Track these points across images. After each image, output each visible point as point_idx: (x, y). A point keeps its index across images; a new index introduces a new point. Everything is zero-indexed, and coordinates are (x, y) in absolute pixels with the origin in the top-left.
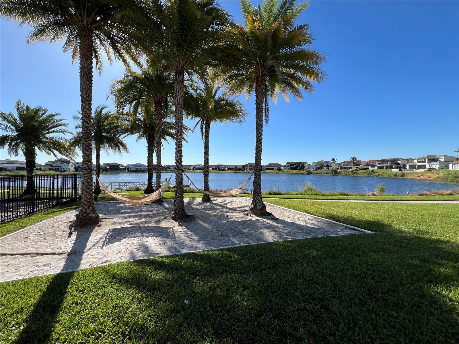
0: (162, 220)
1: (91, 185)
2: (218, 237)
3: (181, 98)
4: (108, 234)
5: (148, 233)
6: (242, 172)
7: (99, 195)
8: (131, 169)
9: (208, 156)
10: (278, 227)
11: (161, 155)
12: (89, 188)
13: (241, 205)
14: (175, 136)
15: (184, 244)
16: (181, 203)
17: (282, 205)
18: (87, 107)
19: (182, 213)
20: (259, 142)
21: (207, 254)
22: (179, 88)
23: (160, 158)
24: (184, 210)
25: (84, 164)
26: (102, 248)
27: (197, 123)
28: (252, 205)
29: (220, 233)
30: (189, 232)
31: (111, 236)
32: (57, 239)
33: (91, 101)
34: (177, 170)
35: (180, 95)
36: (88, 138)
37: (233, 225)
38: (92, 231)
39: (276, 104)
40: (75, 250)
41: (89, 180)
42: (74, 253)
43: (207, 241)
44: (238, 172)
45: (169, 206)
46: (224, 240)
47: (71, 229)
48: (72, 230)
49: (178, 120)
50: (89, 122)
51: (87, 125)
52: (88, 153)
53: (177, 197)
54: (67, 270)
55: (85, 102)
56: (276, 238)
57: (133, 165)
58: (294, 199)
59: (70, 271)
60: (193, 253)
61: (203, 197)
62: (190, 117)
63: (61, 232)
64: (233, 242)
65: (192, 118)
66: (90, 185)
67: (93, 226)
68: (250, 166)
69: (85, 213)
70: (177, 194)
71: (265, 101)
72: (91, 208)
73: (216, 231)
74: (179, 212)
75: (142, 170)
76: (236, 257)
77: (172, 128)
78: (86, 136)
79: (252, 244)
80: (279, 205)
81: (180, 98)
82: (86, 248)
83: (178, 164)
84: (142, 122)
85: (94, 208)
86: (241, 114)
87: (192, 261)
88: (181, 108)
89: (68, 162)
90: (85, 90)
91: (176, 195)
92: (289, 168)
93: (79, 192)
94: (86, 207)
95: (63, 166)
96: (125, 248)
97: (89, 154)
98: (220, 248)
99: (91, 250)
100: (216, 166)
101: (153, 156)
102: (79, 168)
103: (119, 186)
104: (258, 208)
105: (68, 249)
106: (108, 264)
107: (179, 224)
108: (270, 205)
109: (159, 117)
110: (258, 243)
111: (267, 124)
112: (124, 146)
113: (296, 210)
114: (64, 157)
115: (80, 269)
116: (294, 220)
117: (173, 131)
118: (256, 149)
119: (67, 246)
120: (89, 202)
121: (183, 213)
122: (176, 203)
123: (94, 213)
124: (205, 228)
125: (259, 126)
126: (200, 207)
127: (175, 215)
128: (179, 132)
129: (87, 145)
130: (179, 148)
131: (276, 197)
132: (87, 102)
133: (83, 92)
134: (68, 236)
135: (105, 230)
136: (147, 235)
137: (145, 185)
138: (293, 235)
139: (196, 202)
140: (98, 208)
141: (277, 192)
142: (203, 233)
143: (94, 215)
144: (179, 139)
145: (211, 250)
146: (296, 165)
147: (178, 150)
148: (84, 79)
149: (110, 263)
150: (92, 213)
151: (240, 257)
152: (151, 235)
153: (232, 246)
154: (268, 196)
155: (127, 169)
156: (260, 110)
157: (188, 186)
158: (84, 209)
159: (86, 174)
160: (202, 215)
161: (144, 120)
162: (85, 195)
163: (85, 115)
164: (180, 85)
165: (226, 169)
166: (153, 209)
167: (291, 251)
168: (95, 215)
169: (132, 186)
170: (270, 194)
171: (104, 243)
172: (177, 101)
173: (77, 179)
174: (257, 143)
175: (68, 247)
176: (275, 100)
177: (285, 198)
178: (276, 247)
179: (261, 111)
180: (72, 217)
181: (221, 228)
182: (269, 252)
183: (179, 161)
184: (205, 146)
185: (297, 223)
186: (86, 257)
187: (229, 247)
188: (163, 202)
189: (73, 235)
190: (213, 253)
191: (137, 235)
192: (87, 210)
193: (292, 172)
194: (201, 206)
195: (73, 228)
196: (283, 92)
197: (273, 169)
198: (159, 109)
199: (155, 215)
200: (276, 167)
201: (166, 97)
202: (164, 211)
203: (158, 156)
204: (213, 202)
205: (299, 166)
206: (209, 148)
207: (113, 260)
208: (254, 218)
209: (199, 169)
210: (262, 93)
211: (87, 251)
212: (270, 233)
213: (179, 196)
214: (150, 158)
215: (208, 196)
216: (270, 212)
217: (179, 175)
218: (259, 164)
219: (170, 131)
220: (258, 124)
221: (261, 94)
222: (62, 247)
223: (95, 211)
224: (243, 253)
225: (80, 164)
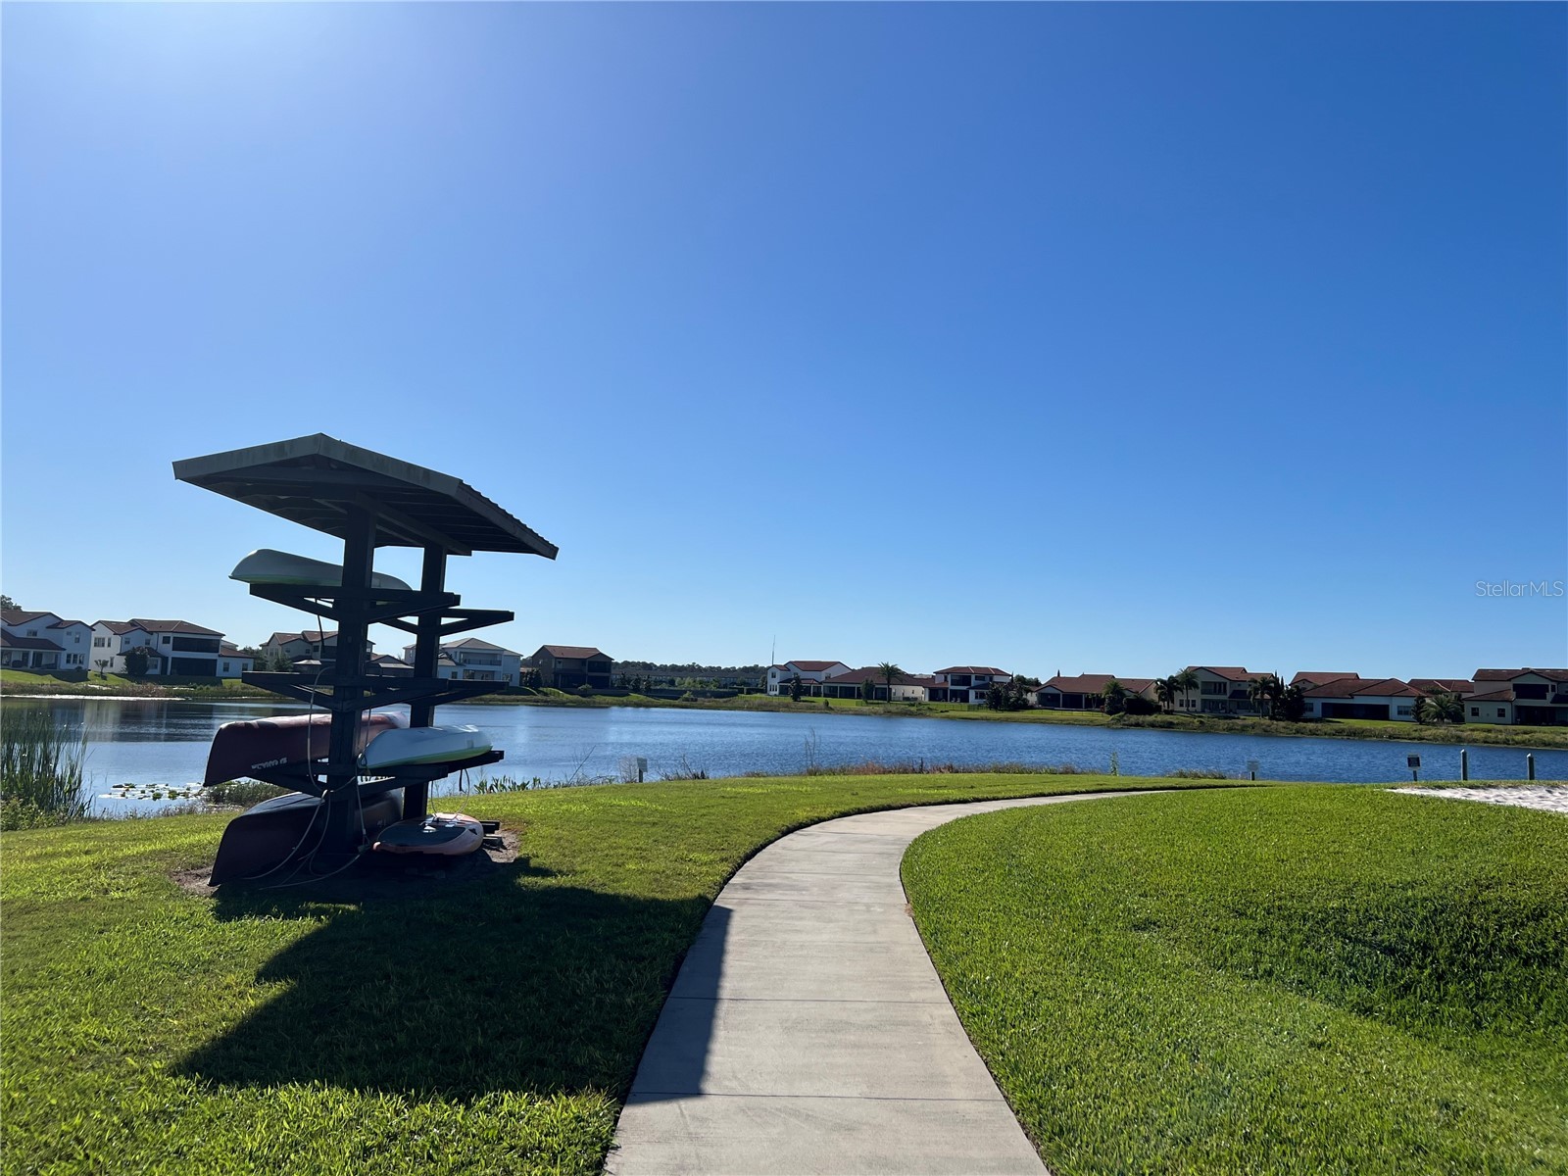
68: (1208, 688)
92: (1504, 707)
95: (69, 639)
100: (960, 676)
146: (1553, 688)
225: (151, 633)
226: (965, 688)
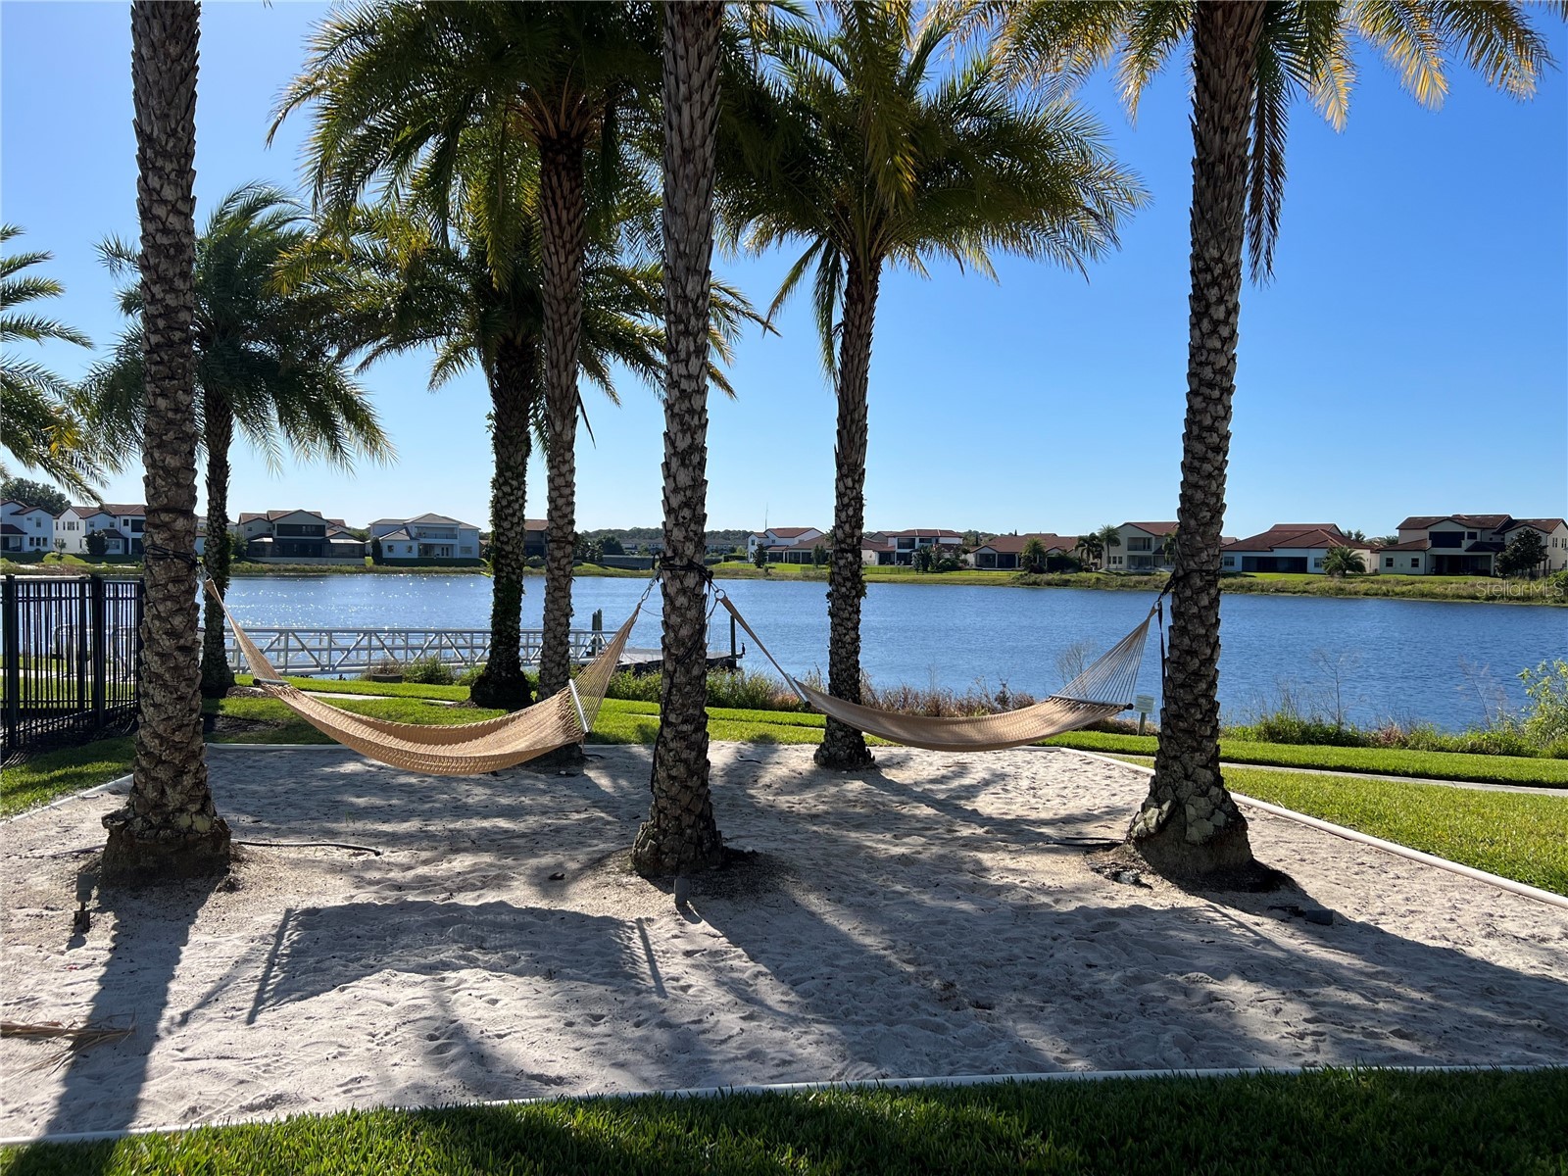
0: (577, 875)
1: (189, 650)
2: (924, 1005)
3: (703, 115)
4: (279, 936)
5: (495, 949)
6: (1079, 584)
7: (222, 702)
8: (390, 548)
9: (860, 480)
10: (1331, 976)
11: (572, 471)
12: (176, 668)
13: (1075, 807)
14: (660, 357)
15: (710, 1036)
16: (691, 773)
17: (1365, 819)
18: (169, 193)
19: (700, 838)
20: (1211, 385)
21: (856, 1113)
22: (693, 52)
23: (567, 491)
24: (706, 819)
25: (156, 526)
26: (251, 1020)
27: (798, 270)
28: (1153, 812)
29: (936, 983)
30: (740, 962)
31: (297, 952)
32: (20, 949)
33: (189, 156)
34: (671, 568)
35: (696, 97)
36: (172, 378)
37: (1016, 933)
38: (191, 918)
39: (1337, 124)
40: (110, 1018)
41: (178, 621)
42: (104, 1033)
43: (851, 1029)
44: (1049, 584)
45: (617, 787)
46: (962, 1032)
47: (83, 896)
48: (93, 904)
49: (680, 255)
50: (179, 284)
51: (171, 300)
52: (172, 461)
53: (668, 733)
54: (74, 1130)
55: (159, 163)
56: (1317, 1050)
57: (404, 526)
58: (1457, 778)
59: (89, 1135)
60: (770, 1096)
61: (820, 734)
62: (750, 232)
63: (36, 911)
64: (1023, 1049)
65: (764, 238)
66: (181, 649)
67: (198, 883)
68: (1136, 544)
69: (158, 806)
70: (672, 718)
71: (1261, 106)
72: (188, 781)
73: (910, 969)
74: (680, 832)
75: (458, 554)
76: (1045, 1148)
77: (636, 300)
78: (161, 362)
79: (1152, 1072)
80: (1342, 819)
81: (696, 114)
82: (168, 1013)
83: (678, 534)
84: (465, 270)
85: (200, 783)
86: (1089, 202)
87: (767, 1147)
88: (704, 183)
89: (54, 506)
90: (161, 92)
91: (665, 722)
92: (1420, 556)
93: (120, 681)
94: (162, 773)
95: (30, 524)
96: (371, 1029)
97: (178, 470)
98: (938, 1079)
99: (193, 1027)
100: (907, 539)
101: (523, 474)
102: (113, 541)
103: (330, 649)
104: (1194, 834)
105: (75, 1010)
106: (284, 1119)
107: (681, 905)
108: (1277, 818)
109: (566, 236)
110: (1192, 1072)
111: (1262, 261)
112: (359, 417)
113: (1468, 862)
114: (39, 476)
115: (137, 1128)
116: (1452, 935)
117: (649, 323)
118: (1187, 437)
119: (70, 989)
120: (176, 747)
121: (705, 834)
122: (662, 774)
123: (202, 811)
124: (842, 940)
125: (1215, 282)
126: (807, 802)
127: (657, 850)
128: (687, 333)
129: (170, 415)
130: (684, 432)
131: (1320, 760)
132: (168, 167)
133: (146, 106)
134: (68, 935)
135: (263, 911)
136: (494, 958)
137: (472, 648)
138: (1445, 1039)
139: (781, 772)
140: (220, 784)
141: (1329, 722)
142: (826, 970)
143: (202, 824)
144: (689, 377)
145: (883, 1089)
146: (1472, 536)
147: (683, 444)
148: (156, 24)
149: (297, 1111)
150: (194, 808)
151: (1070, 1153)
152: (515, 960)
153: (1018, 1077)
154: (1259, 755)
155: (369, 549)
156: (1221, 169)
157: (730, 664)
158: (150, 786)
159: (165, 586)
160: (816, 854)
161: (479, 255)
162: (154, 705)
163: (161, 239)
164: (698, 35)
165: (971, 558)
166: (526, 801)
167: (1434, 1151)
168: (207, 825)
169: (400, 655)
170: (1273, 734)
171: (261, 991)
172: (676, 140)
173: (109, 606)
174: (1192, 395)
175: (74, 999)
176: (1335, 91)
177: (1386, 773)
178: (1319, 1113)
179: (1230, 176)
180: (88, 825)
181: (942, 952)
182: (1272, 1141)
183: (686, 513)
184: (842, 419)
185: (1475, 952)
186: (169, 1063)
187: (998, 1078)
188: (582, 760)
189: (95, 932)
190: (894, 1111)
191: (437, 958)
192: (169, 791)
193: (1439, 590)
194: (809, 796)
195: (95, 893)
196: (1394, 31)
197: (1298, 566)
198: (566, 185)
199: (534, 842)
200: (1321, 554)
201: (610, 113)
202: (589, 820)
203: (560, 481)
204: (890, 774)
205: (1501, 547)
206: (864, 429)
207: (309, 1092)
208: (1164, 896)
209: (795, 558)
210: (1241, 52)
211: (170, 1032)
212: (1277, 1011)
213: (685, 728)
214: (507, 489)
215: (858, 733)
216: (1279, 867)
217: (681, 601)
218: (1203, 535)
219: (628, 318)
220: (1208, 269)
221: (1234, 61)
222: (43, 996)
223: (207, 798)
224: (1092, 1128)
225: (115, 516)
226: (908, 551)
